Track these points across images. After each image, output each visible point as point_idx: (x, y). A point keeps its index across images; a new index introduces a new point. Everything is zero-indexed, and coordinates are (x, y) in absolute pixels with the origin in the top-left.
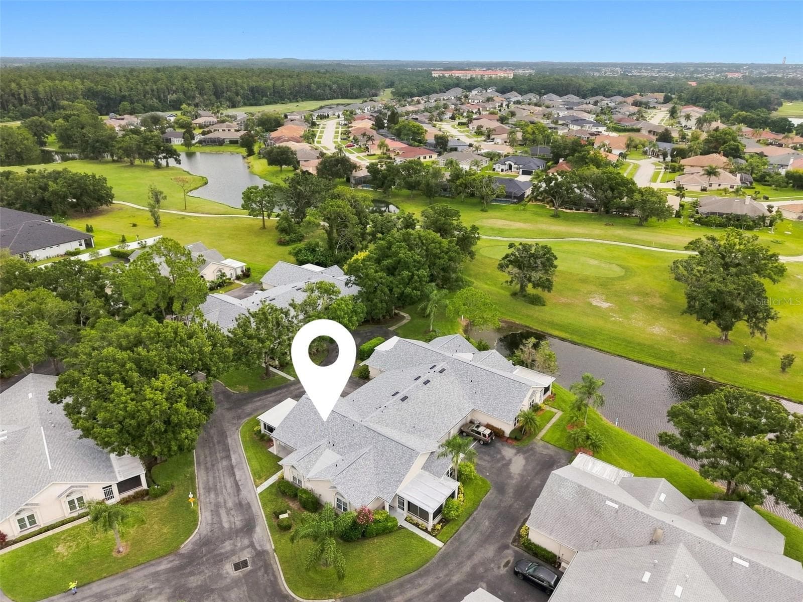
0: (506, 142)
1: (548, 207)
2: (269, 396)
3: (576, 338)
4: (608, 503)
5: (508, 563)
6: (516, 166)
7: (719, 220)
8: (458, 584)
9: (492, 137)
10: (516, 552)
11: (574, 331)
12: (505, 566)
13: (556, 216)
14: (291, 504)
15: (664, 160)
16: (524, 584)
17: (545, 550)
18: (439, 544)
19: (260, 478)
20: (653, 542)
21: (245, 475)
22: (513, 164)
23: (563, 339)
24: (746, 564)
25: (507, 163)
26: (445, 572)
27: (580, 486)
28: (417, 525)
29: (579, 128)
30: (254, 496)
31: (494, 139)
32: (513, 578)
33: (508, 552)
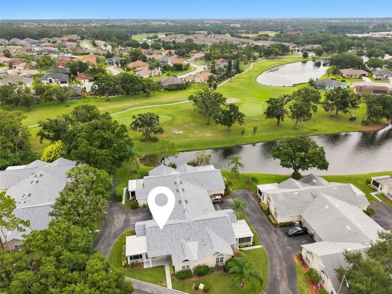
0: (25, 68)
1: (99, 97)
2: (98, 246)
3: (188, 149)
4: (295, 193)
5: (283, 235)
6: (54, 80)
7: (174, 88)
8: (283, 253)
9: (14, 66)
10: (280, 230)
11: (185, 146)
12: (284, 237)
13: (108, 100)
14: (193, 280)
15: (118, 66)
16: (296, 237)
17: (288, 223)
18: (260, 246)
19: (162, 282)
20: (314, 197)
21: (151, 287)
22: (52, 79)
23: (183, 151)
24: (336, 188)
25: (48, 79)
26: (275, 253)
27: (283, 193)
28: (247, 246)
29: (57, 55)
30: (171, 292)
31: (15, 67)
32: (291, 238)
33: (278, 232)
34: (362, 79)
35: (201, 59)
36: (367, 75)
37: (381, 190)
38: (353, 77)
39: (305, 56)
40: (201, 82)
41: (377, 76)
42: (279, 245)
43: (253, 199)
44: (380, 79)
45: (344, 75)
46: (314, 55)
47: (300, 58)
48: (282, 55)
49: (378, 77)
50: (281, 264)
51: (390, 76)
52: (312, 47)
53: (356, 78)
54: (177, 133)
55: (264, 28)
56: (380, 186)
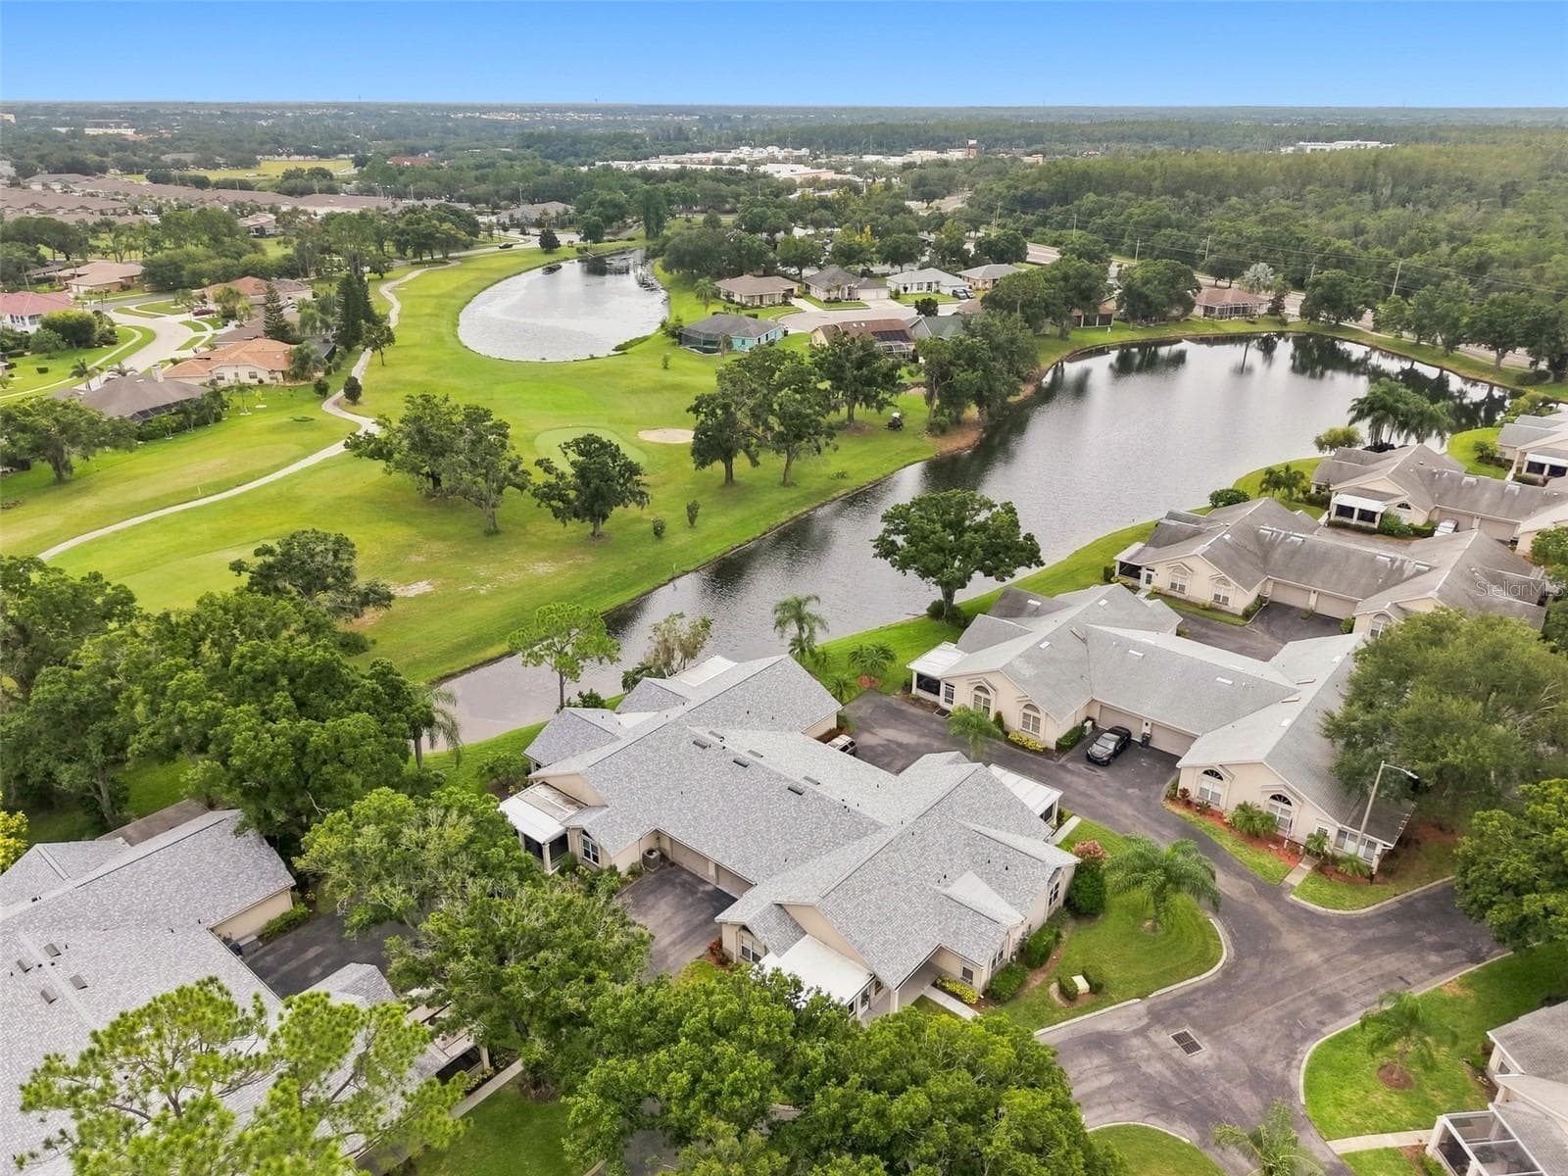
4: (1042, 646)
5: (1087, 768)
7: (171, 422)
10: (1069, 761)
12: (1094, 771)
16: (1119, 761)
18: (1075, 820)
20: (1084, 641)
24: (1105, 601)
26: (1121, 818)
27: (1021, 656)
32: (1111, 768)
33: (1070, 765)
34: (790, 304)
35: (125, 288)
36: (796, 292)
37: (1149, 581)
38: (766, 301)
39: (549, 244)
40: (255, 382)
41: (828, 291)
42: (1108, 795)
43: (914, 710)
44: (837, 301)
45: (737, 299)
46: (576, 239)
47: (530, 253)
48: (467, 247)
49: (833, 295)
50: (1162, 836)
51: (860, 287)
52: (545, 213)
53: (774, 305)
54: (411, 594)
55: (262, 143)
56: (1144, 573)
